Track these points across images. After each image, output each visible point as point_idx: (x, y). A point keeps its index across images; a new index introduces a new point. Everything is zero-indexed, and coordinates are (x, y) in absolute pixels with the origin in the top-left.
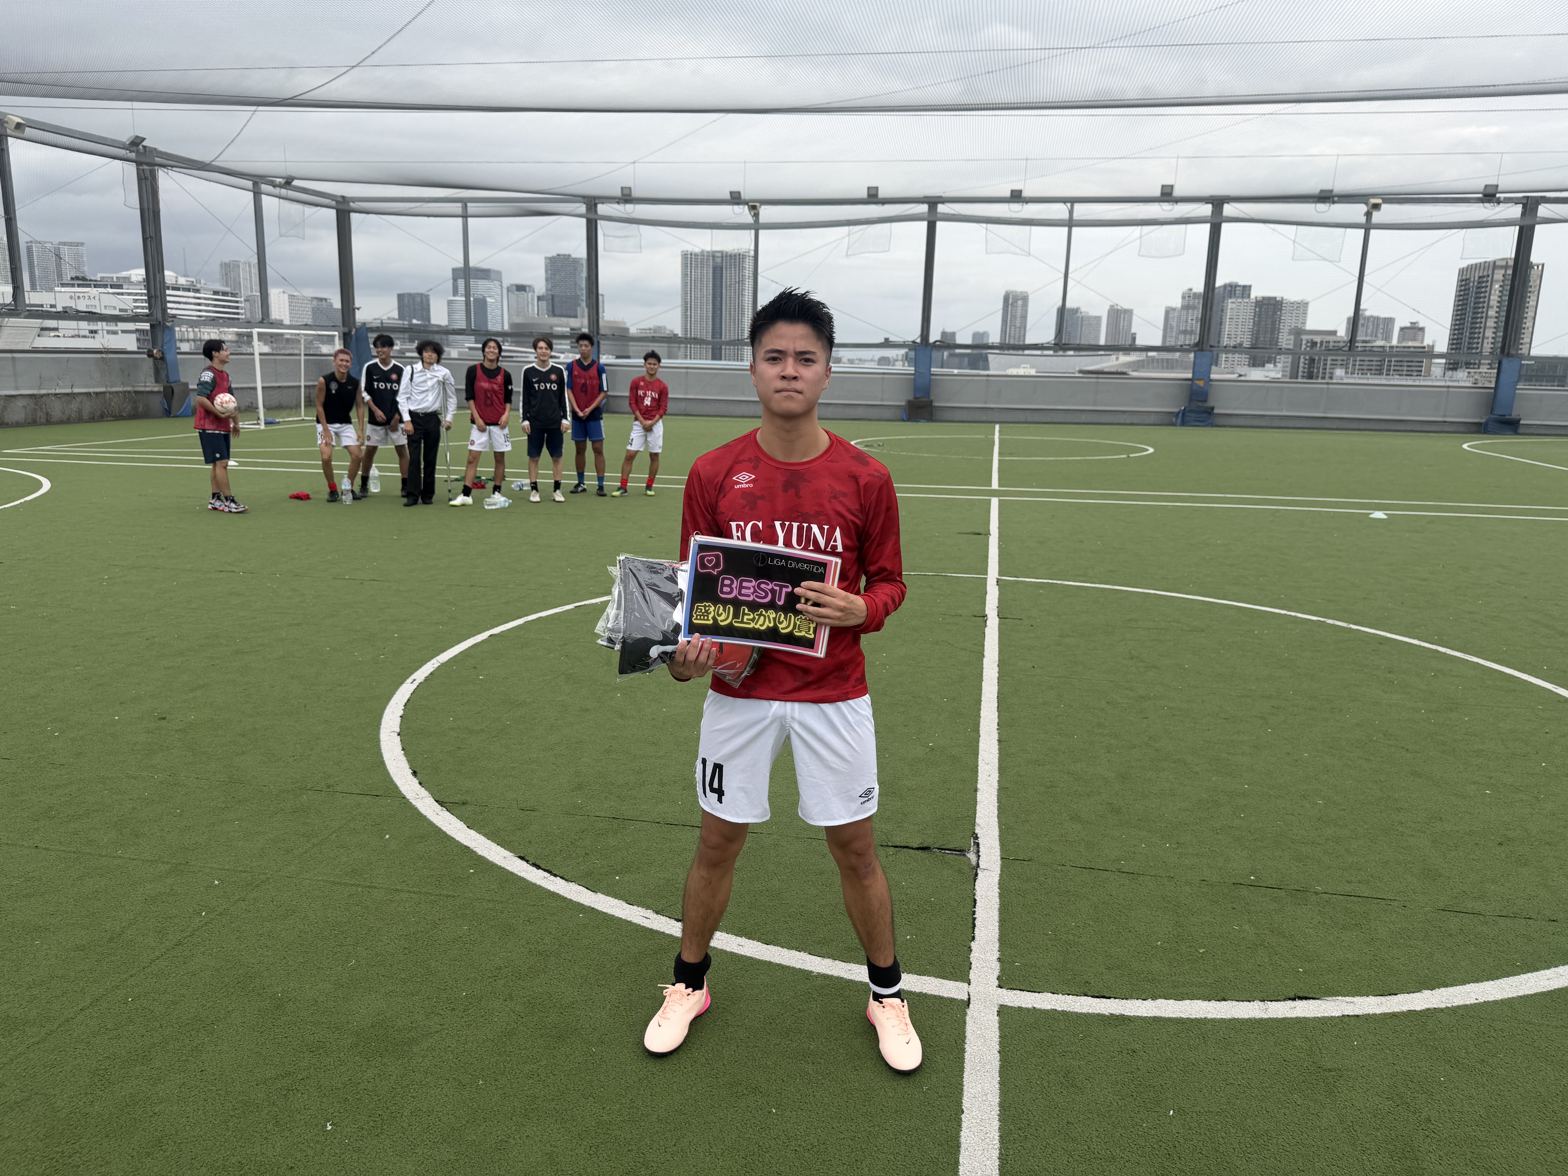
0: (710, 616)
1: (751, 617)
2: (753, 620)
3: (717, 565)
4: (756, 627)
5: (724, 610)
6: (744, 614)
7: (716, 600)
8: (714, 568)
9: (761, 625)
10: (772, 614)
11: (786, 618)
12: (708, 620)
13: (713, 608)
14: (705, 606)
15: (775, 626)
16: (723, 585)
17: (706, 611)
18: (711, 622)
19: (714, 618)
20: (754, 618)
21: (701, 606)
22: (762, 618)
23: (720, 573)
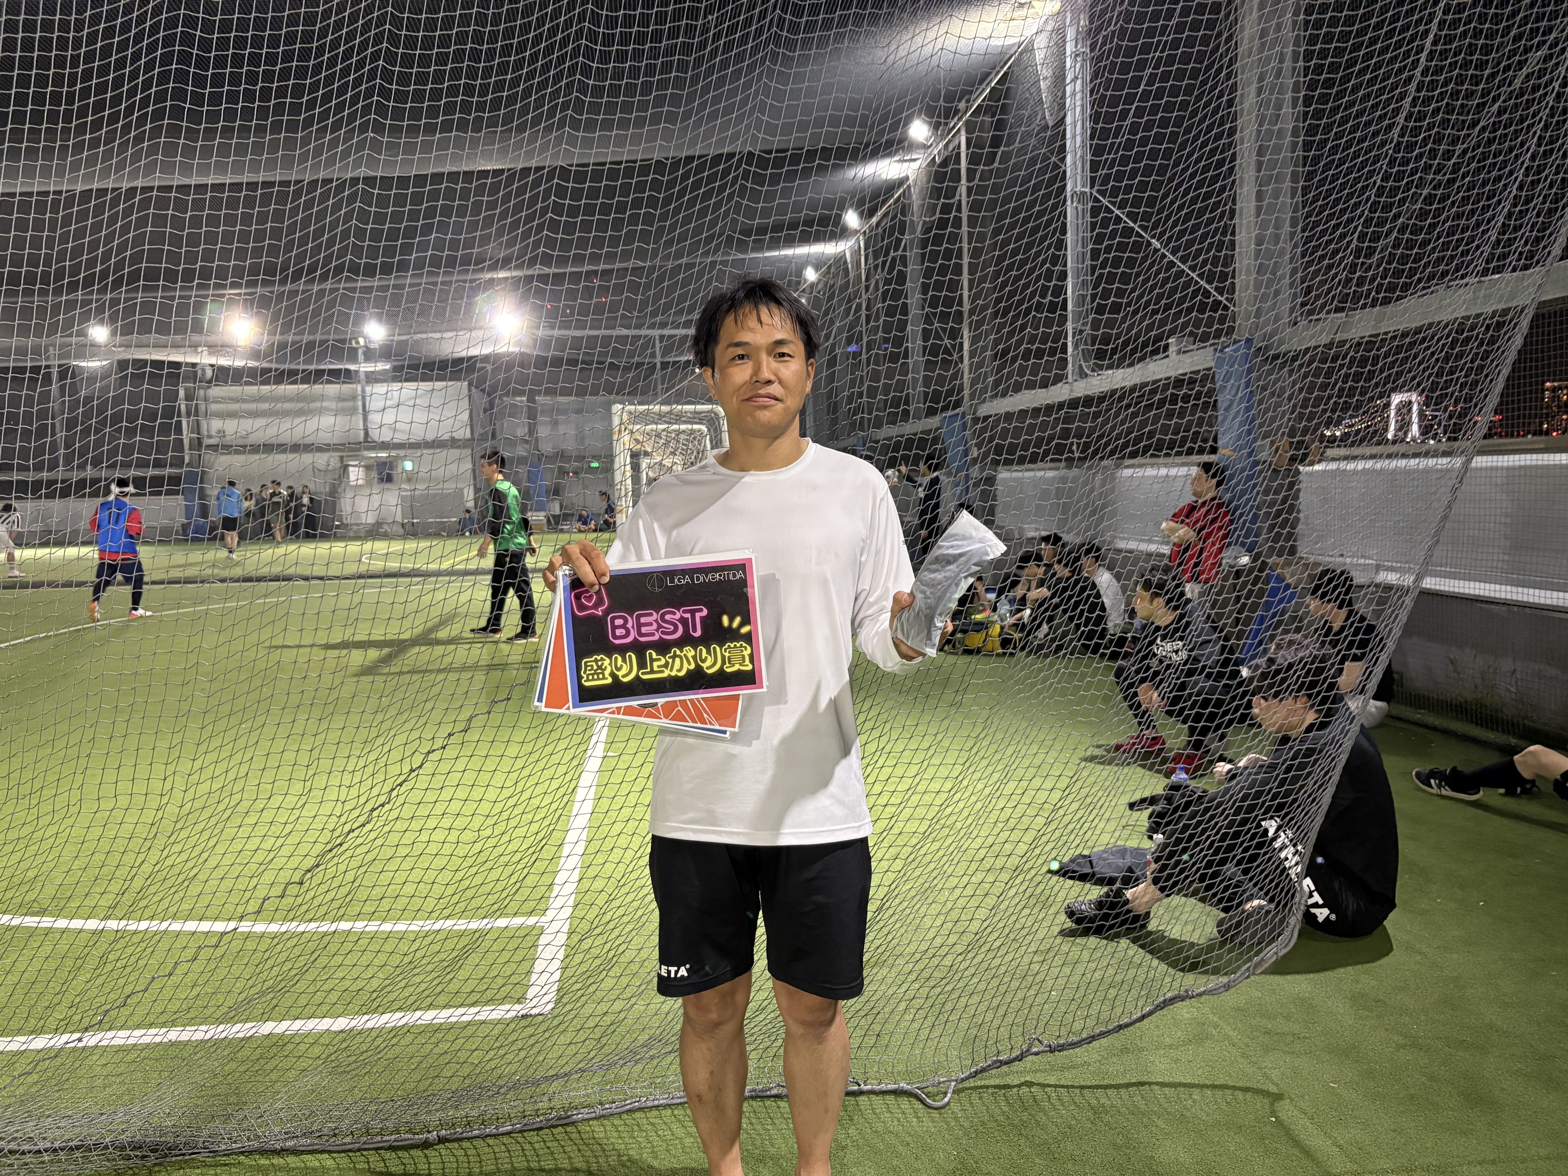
0: (607, 673)
1: (663, 662)
2: (666, 665)
3: (600, 602)
4: (673, 673)
5: (624, 660)
6: (652, 660)
7: (609, 650)
8: (595, 607)
9: (679, 670)
10: (689, 651)
11: (709, 652)
12: (604, 678)
13: (607, 662)
14: (596, 661)
15: (697, 665)
16: (614, 628)
17: (600, 667)
18: (609, 680)
19: (613, 675)
20: (667, 663)
21: (590, 661)
22: (678, 660)
23: (607, 613)
